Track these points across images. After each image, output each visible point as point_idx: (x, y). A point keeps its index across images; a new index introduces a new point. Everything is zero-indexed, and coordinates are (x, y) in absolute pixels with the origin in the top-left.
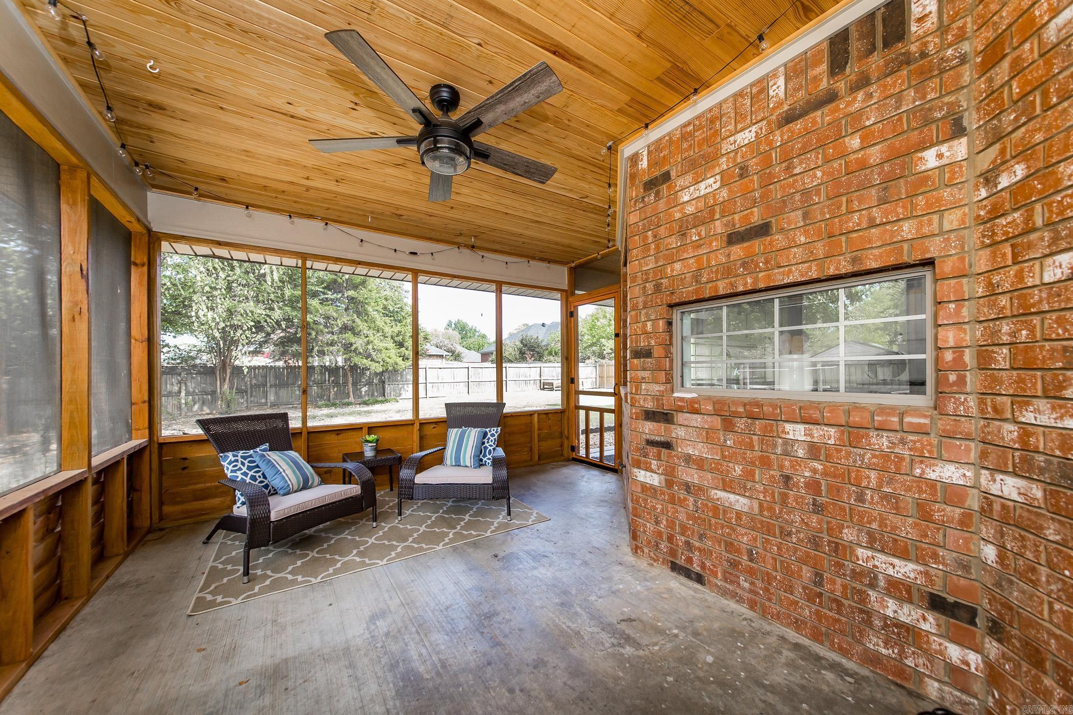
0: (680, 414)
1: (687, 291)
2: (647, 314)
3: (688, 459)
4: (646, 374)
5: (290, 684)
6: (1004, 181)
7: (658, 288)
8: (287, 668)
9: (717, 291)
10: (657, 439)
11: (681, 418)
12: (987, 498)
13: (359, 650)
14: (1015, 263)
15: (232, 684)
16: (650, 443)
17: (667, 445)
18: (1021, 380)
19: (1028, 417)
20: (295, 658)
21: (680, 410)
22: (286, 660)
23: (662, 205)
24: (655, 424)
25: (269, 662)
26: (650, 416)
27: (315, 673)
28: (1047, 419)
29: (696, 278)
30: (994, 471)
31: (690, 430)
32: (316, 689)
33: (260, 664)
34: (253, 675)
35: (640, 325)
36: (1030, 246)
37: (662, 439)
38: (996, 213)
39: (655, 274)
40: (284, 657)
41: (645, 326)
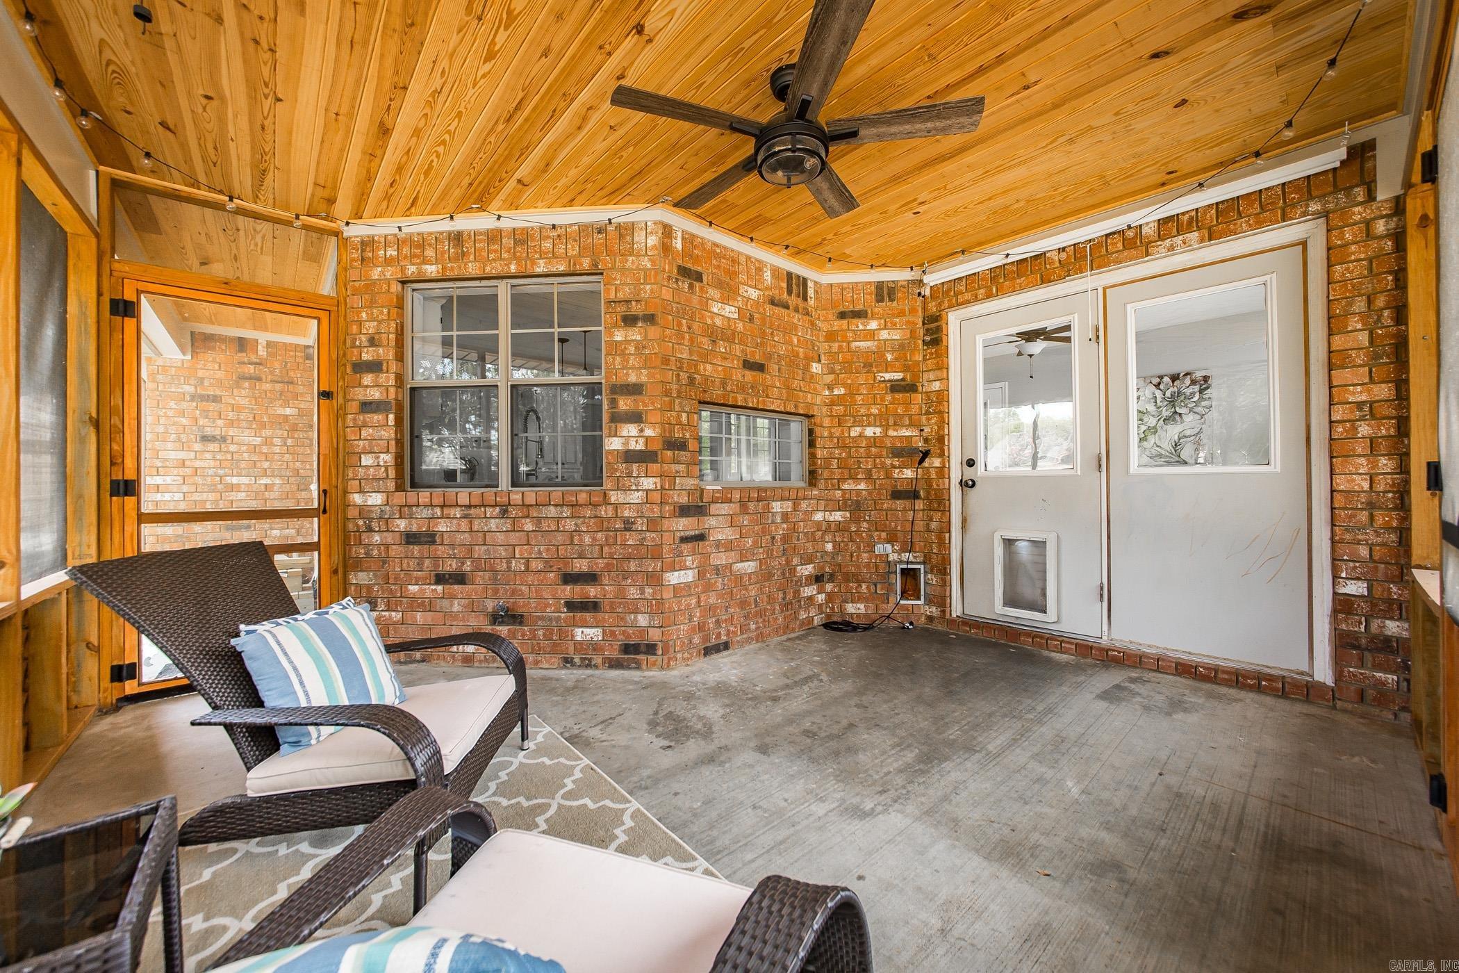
0: (712, 506)
1: (716, 393)
2: (680, 403)
3: (718, 544)
4: (681, 468)
5: (1006, 831)
6: (836, 392)
7: (691, 380)
8: (994, 849)
9: (737, 401)
10: (692, 533)
11: (714, 508)
12: (829, 522)
13: (922, 803)
14: (839, 426)
15: (1058, 884)
16: (684, 540)
17: (701, 537)
18: (842, 473)
19: (845, 487)
20: (977, 851)
21: (715, 501)
22: (987, 857)
23: (695, 299)
24: (690, 519)
25: (1004, 873)
26: (684, 511)
27: (977, 821)
28: (852, 487)
29: (723, 384)
30: (830, 512)
31: (720, 518)
32: (991, 809)
33: (1014, 880)
34: (1030, 874)
35: (675, 414)
36: (846, 421)
37: (697, 532)
38: (832, 404)
39: (689, 367)
40: (985, 864)
41: (679, 417)
